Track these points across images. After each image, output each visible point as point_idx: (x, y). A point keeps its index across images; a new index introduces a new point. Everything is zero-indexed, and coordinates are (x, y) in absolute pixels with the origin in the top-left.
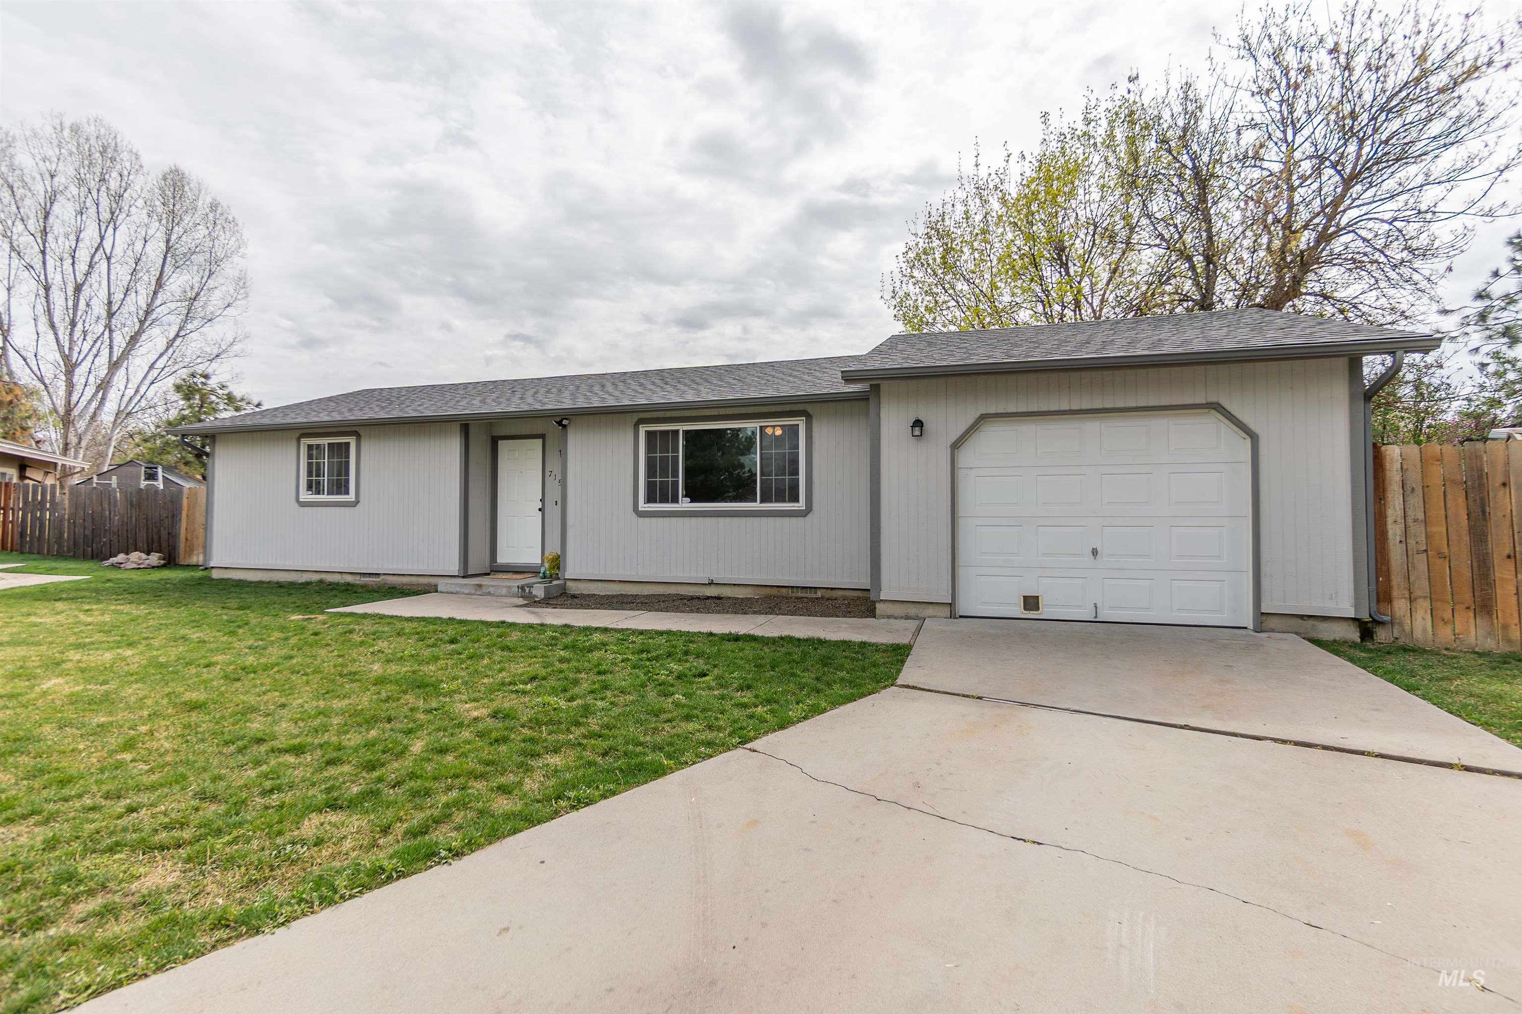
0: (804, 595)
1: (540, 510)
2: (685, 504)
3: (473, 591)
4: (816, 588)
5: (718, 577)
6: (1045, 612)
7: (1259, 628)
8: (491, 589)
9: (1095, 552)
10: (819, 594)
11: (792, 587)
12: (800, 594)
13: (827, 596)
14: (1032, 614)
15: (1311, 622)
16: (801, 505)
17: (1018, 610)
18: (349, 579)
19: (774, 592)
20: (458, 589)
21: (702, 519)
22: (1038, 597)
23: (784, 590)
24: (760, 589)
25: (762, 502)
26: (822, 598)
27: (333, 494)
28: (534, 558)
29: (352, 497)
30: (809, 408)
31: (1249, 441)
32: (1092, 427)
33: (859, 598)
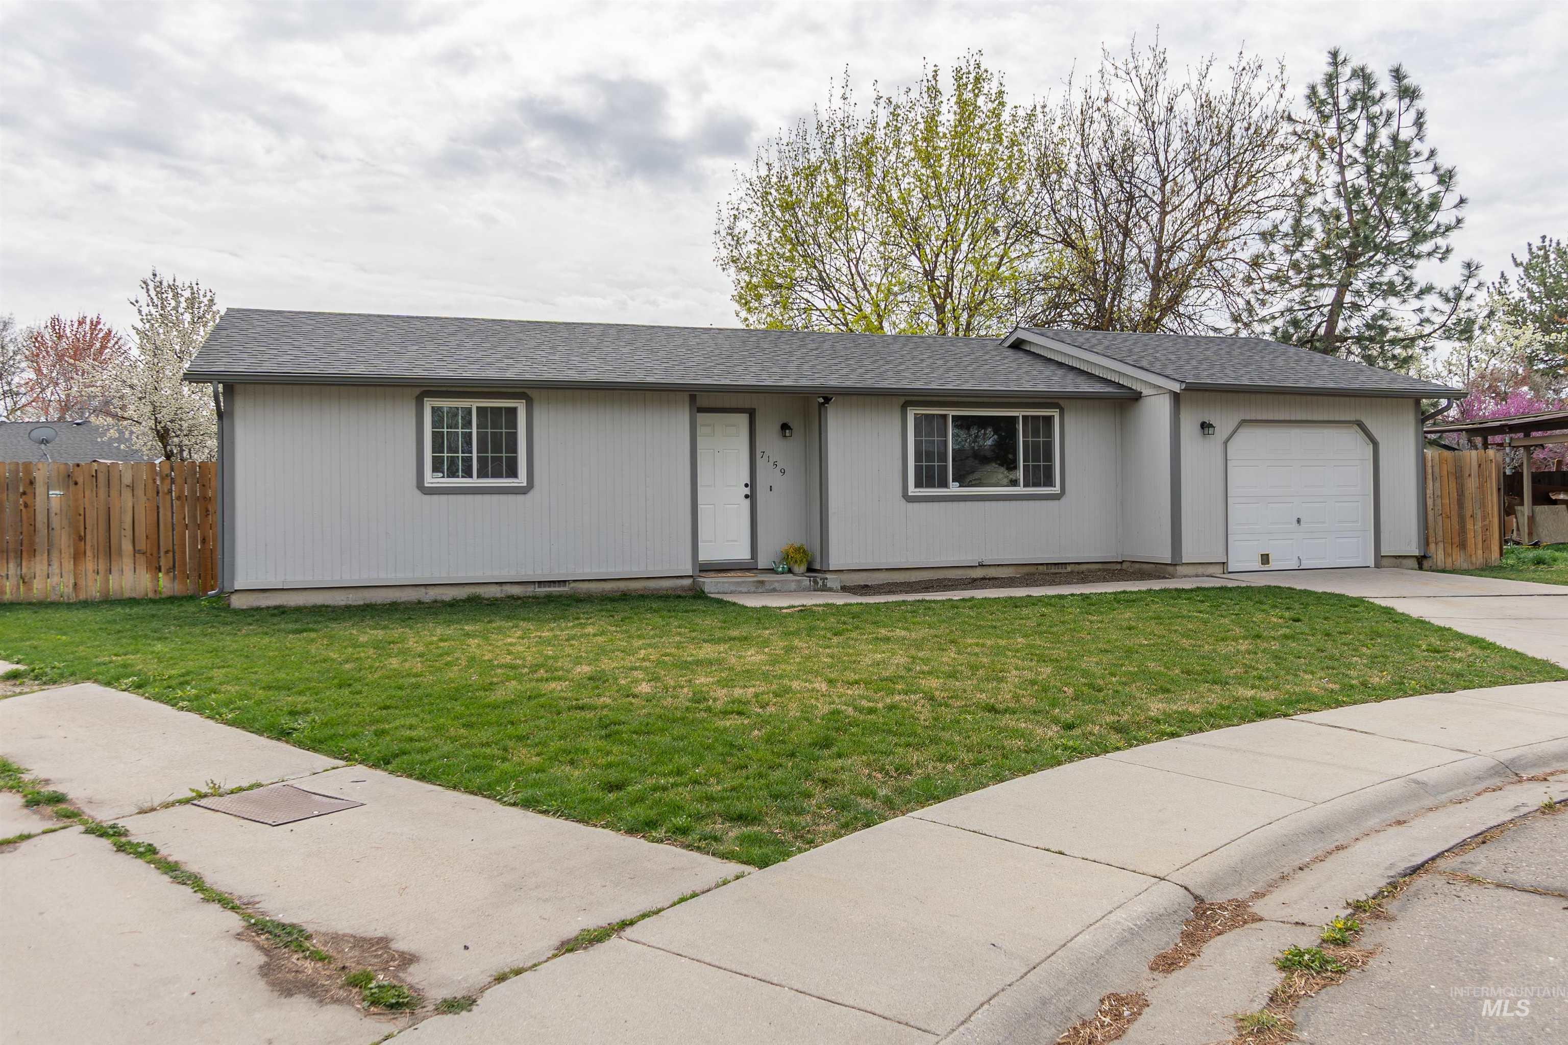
0: (1057, 571)
1: (747, 496)
2: (954, 489)
3: (753, 589)
4: (1066, 564)
5: (988, 559)
6: (1273, 565)
7: (1377, 566)
8: (776, 585)
9: (1299, 521)
10: (1069, 569)
11: (1047, 564)
12: (1053, 571)
13: (1076, 570)
14: (1266, 568)
15: (1400, 560)
16: (1057, 489)
17: (1257, 565)
18: (516, 590)
19: (1032, 569)
20: (733, 588)
21: (970, 503)
22: (1268, 555)
23: (1040, 567)
24: (1020, 568)
25: (1024, 486)
26: (1072, 572)
27: (486, 476)
28: (742, 553)
29: (522, 479)
30: (1061, 402)
31: (1371, 446)
32: (1296, 433)
33: (1100, 570)
